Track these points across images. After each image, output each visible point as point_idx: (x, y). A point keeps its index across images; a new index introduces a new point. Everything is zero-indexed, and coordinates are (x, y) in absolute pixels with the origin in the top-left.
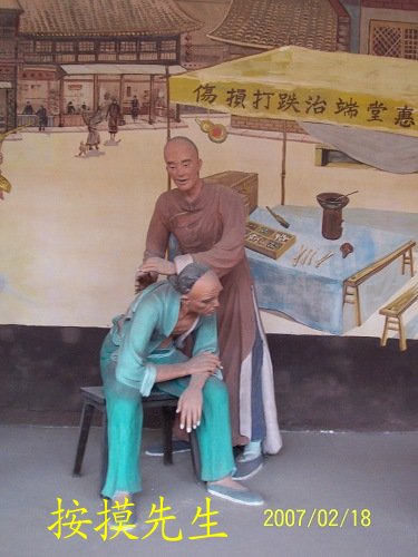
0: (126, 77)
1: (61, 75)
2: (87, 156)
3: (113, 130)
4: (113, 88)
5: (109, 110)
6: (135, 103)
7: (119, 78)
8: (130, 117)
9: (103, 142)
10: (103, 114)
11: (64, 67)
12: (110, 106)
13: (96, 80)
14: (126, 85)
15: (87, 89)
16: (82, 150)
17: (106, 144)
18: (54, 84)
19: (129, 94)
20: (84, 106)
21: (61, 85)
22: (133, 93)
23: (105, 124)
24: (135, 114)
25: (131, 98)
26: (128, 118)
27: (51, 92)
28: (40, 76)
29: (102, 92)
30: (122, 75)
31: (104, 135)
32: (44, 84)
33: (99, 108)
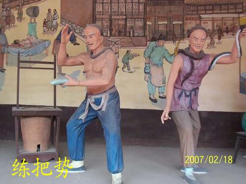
0: (224, 19)
1: (200, 18)
2: (210, 48)
3: (219, 38)
4: (219, 23)
5: (218, 31)
6: (227, 28)
7: (221, 19)
8: (225, 33)
9: (216, 43)
10: (216, 32)
11: (202, 16)
12: (218, 29)
13: (213, 20)
14: (224, 21)
15: (210, 23)
16: (208, 46)
17: (217, 43)
18: (198, 22)
19: (225, 25)
20: (209, 30)
21: (200, 22)
22: (226, 24)
23: (216, 36)
24: (227, 32)
25: (226, 27)
26: (225, 34)
27: (197, 25)
28: (193, 19)
29: (215, 25)
30: (223, 18)
31: (216, 40)
32: (194, 22)
33: (214, 30)
